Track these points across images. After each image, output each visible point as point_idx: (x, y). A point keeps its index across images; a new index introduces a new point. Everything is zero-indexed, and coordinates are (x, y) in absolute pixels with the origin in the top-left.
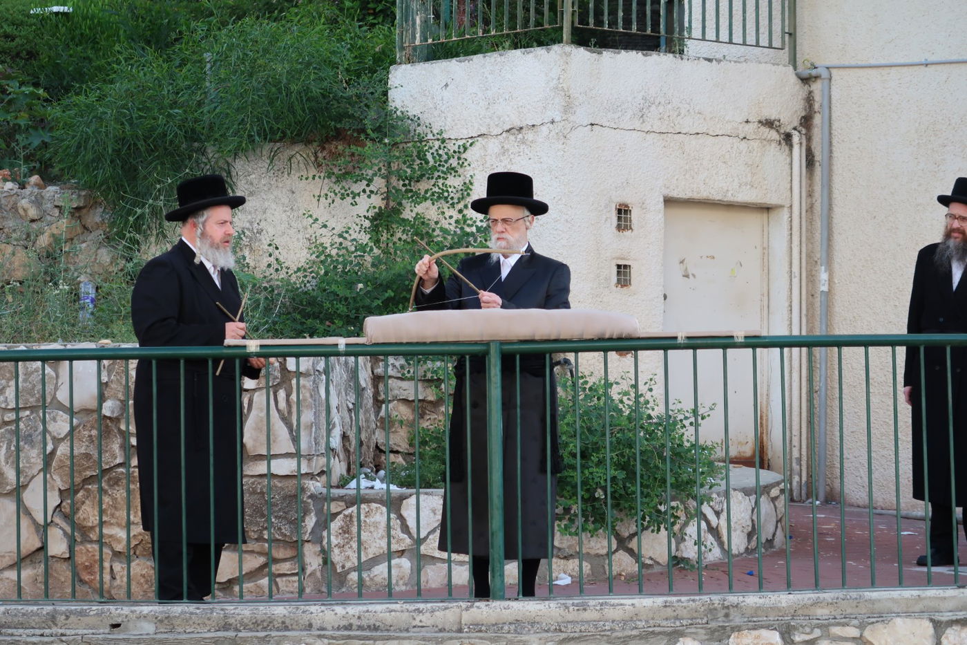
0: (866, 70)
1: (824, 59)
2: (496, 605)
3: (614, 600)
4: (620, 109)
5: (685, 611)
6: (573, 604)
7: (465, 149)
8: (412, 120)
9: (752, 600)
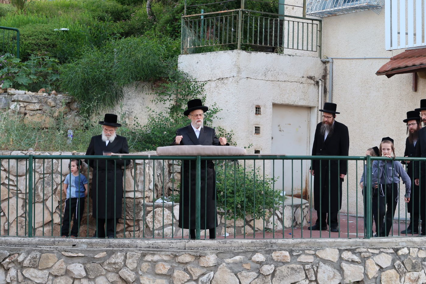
0: (345, 60)
1: (331, 55)
2: (197, 241)
3: (235, 240)
4: (257, 72)
5: (258, 244)
6: (222, 242)
7: (204, 85)
8: (185, 74)
9: (280, 241)
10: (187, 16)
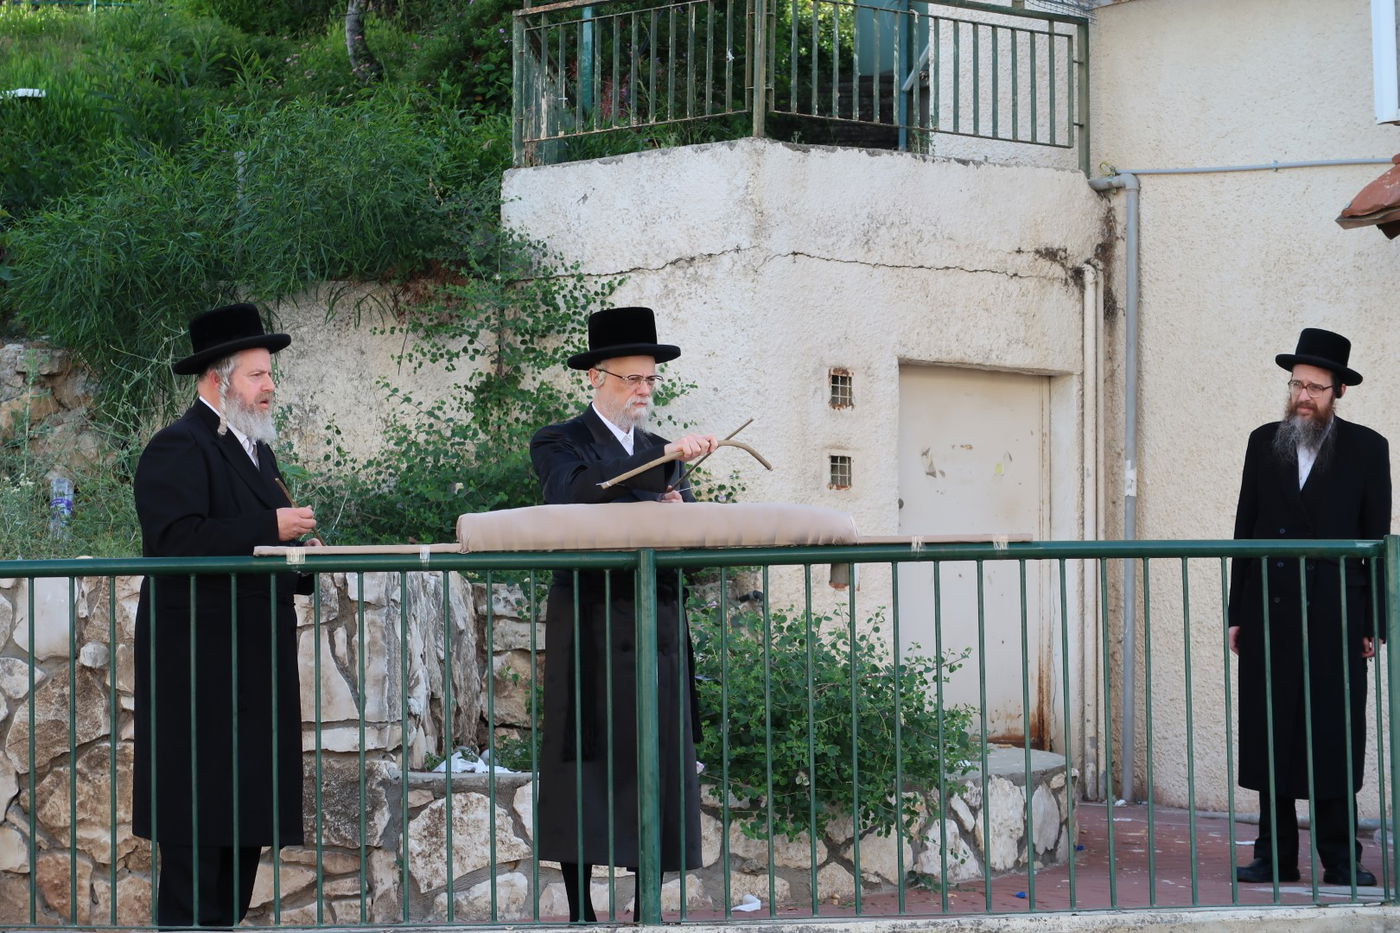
0: (1192, 178)
1: (1130, 160)
2: (648, 931)
3: (820, 924)
4: (835, 232)
7: (612, 289)
8: (534, 247)
9: (1020, 923)
10: (535, 10)
